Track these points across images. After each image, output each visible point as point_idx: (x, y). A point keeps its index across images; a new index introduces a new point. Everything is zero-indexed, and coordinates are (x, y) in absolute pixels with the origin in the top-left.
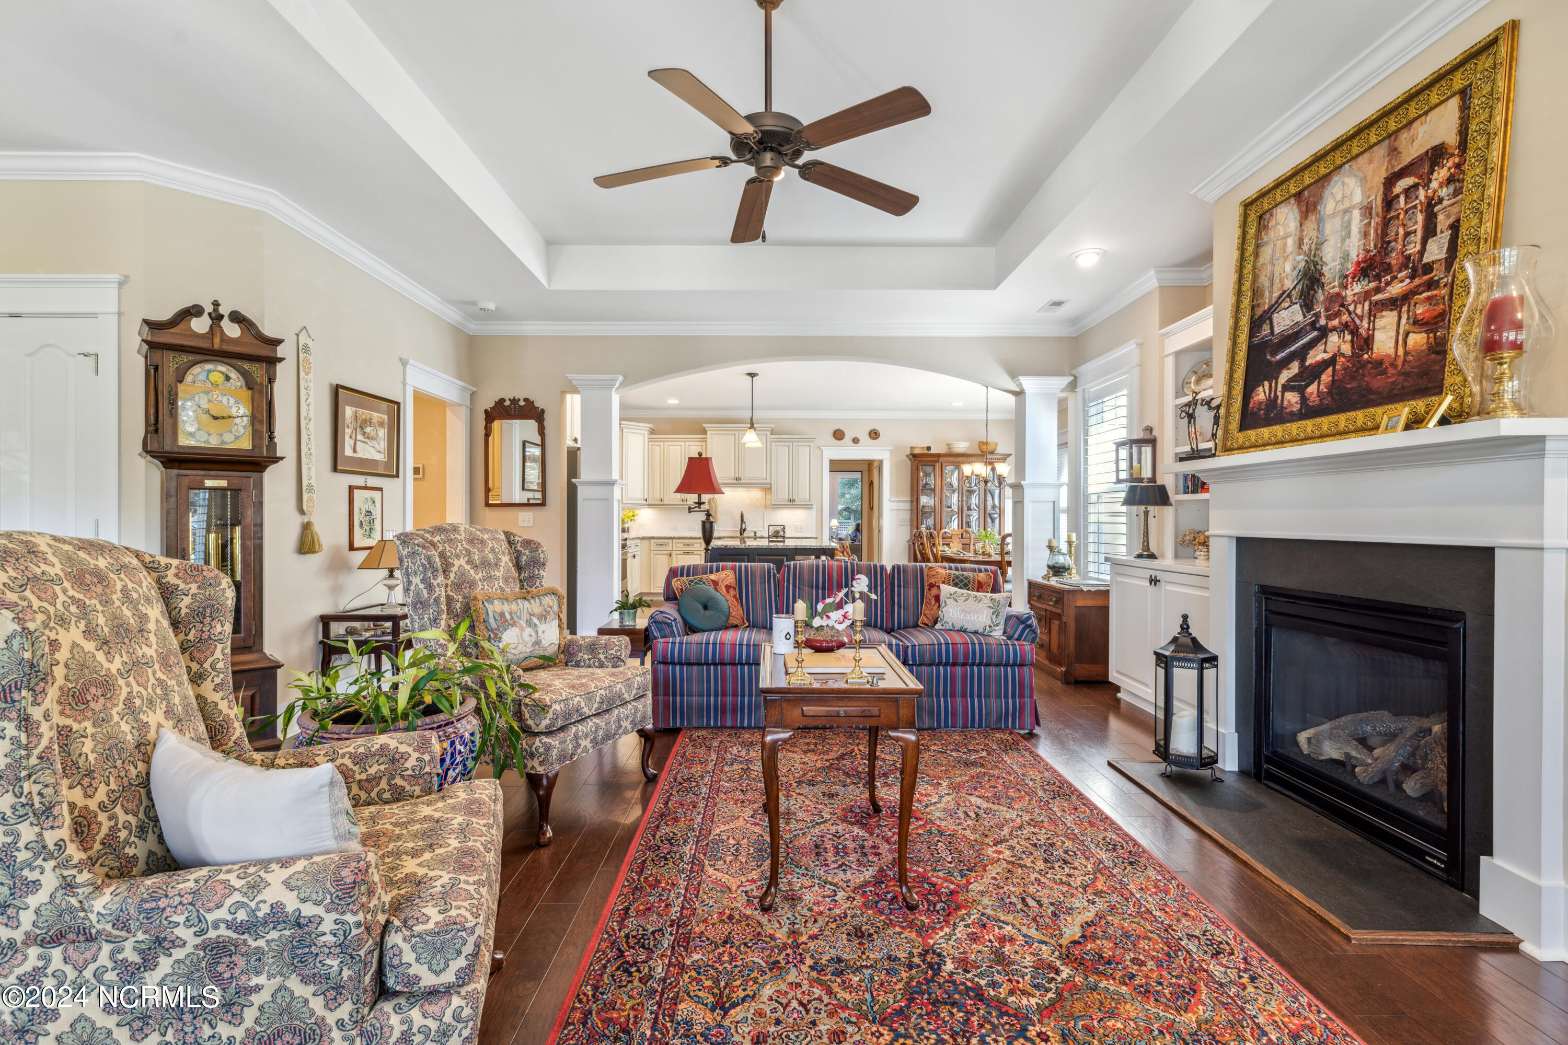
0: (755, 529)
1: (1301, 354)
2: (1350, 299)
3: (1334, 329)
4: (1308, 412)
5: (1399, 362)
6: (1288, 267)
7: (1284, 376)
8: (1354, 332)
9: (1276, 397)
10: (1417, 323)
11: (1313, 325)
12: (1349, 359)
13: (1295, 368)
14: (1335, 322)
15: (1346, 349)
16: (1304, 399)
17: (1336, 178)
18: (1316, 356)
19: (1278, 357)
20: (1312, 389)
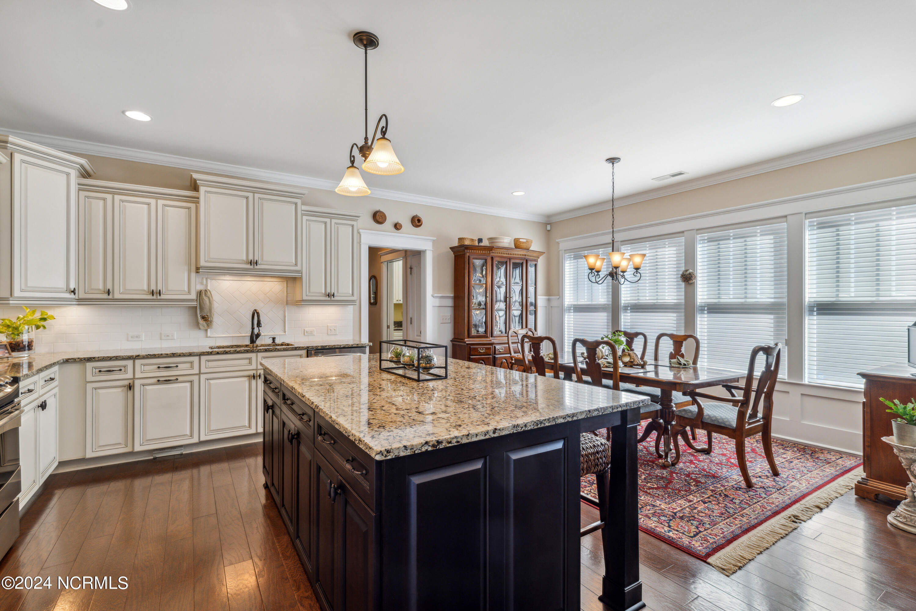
0: (272, 334)
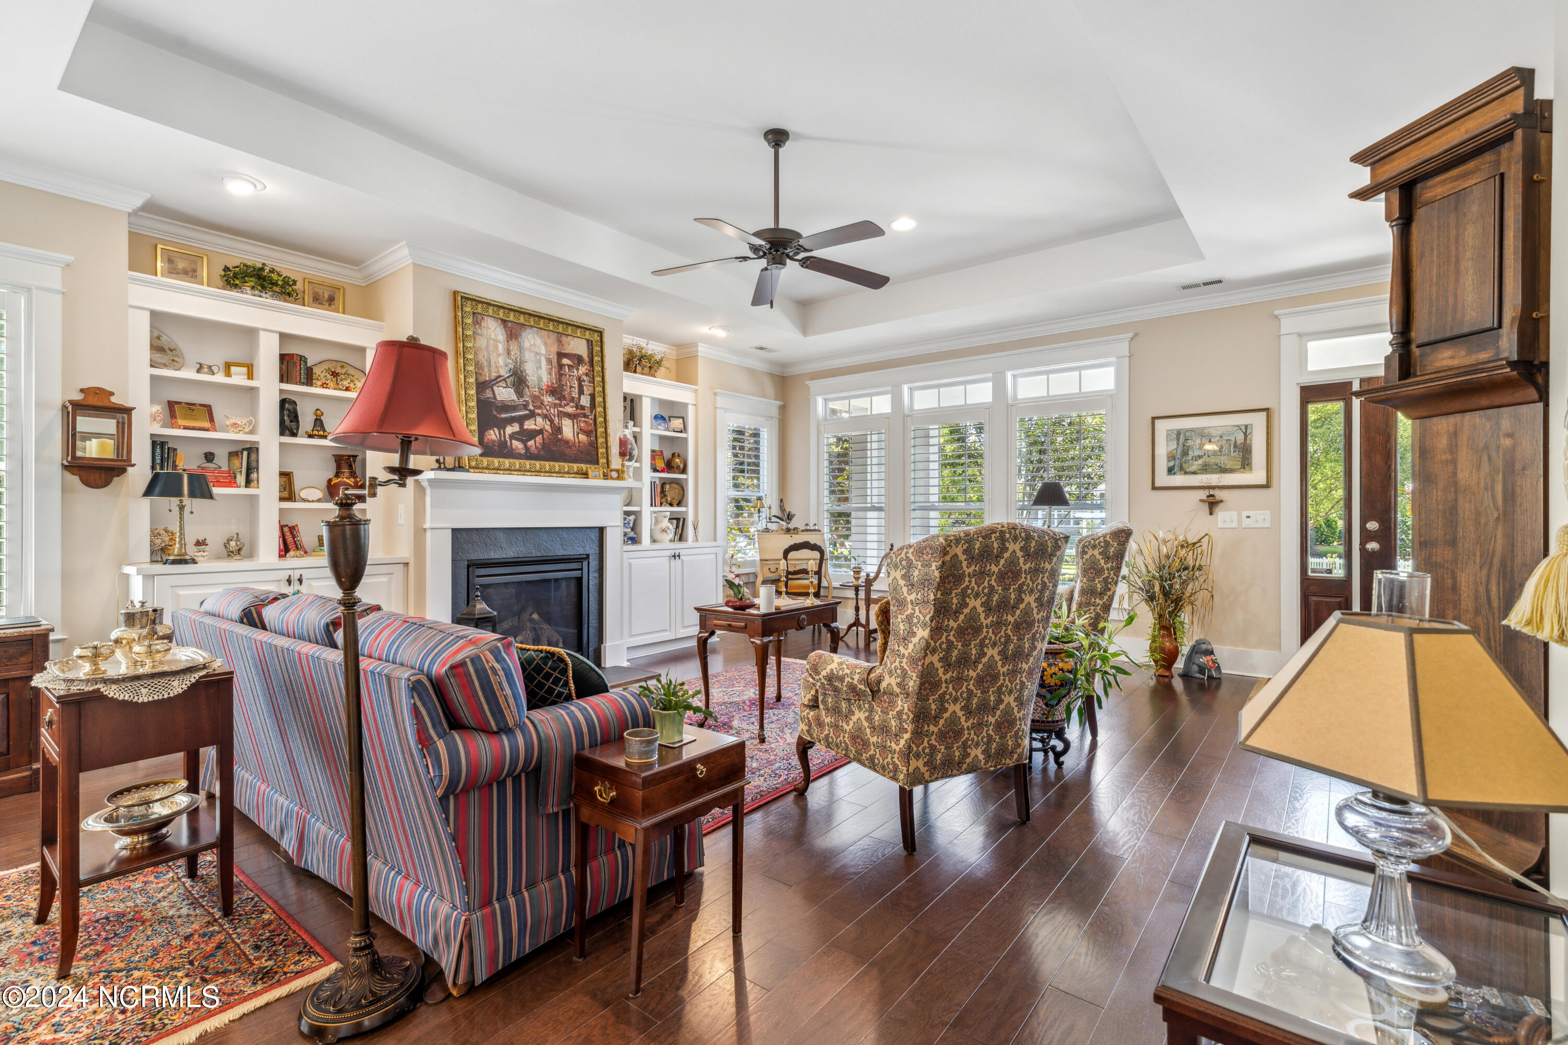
1: (521, 420)
2: (546, 403)
3: (539, 415)
4: (529, 456)
5: (577, 445)
6: (501, 361)
7: (509, 430)
8: (551, 421)
9: (506, 442)
10: (582, 431)
11: (525, 407)
12: (551, 434)
13: (515, 428)
14: (540, 411)
15: (548, 428)
16: (527, 448)
17: (528, 331)
18: (529, 425)
19: (503, 416)
20: (531, 443)
